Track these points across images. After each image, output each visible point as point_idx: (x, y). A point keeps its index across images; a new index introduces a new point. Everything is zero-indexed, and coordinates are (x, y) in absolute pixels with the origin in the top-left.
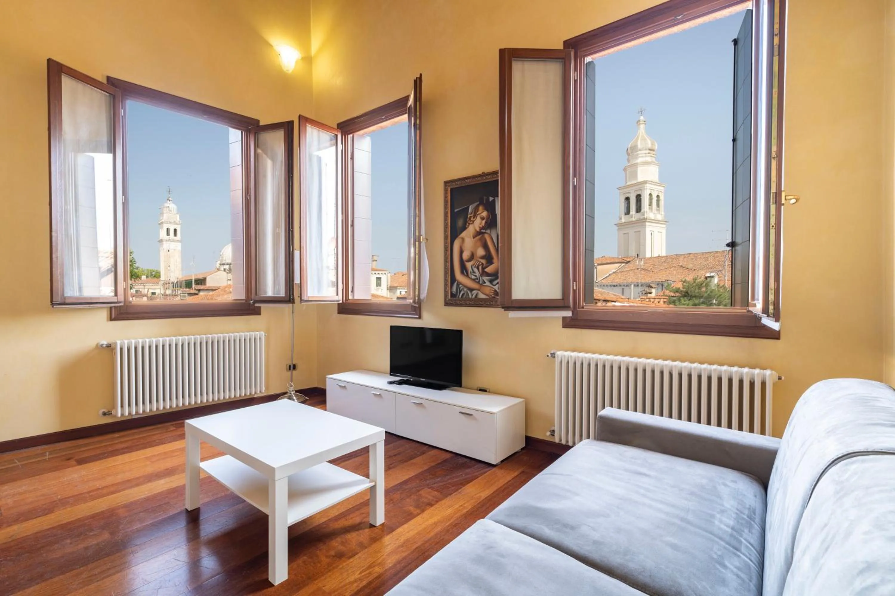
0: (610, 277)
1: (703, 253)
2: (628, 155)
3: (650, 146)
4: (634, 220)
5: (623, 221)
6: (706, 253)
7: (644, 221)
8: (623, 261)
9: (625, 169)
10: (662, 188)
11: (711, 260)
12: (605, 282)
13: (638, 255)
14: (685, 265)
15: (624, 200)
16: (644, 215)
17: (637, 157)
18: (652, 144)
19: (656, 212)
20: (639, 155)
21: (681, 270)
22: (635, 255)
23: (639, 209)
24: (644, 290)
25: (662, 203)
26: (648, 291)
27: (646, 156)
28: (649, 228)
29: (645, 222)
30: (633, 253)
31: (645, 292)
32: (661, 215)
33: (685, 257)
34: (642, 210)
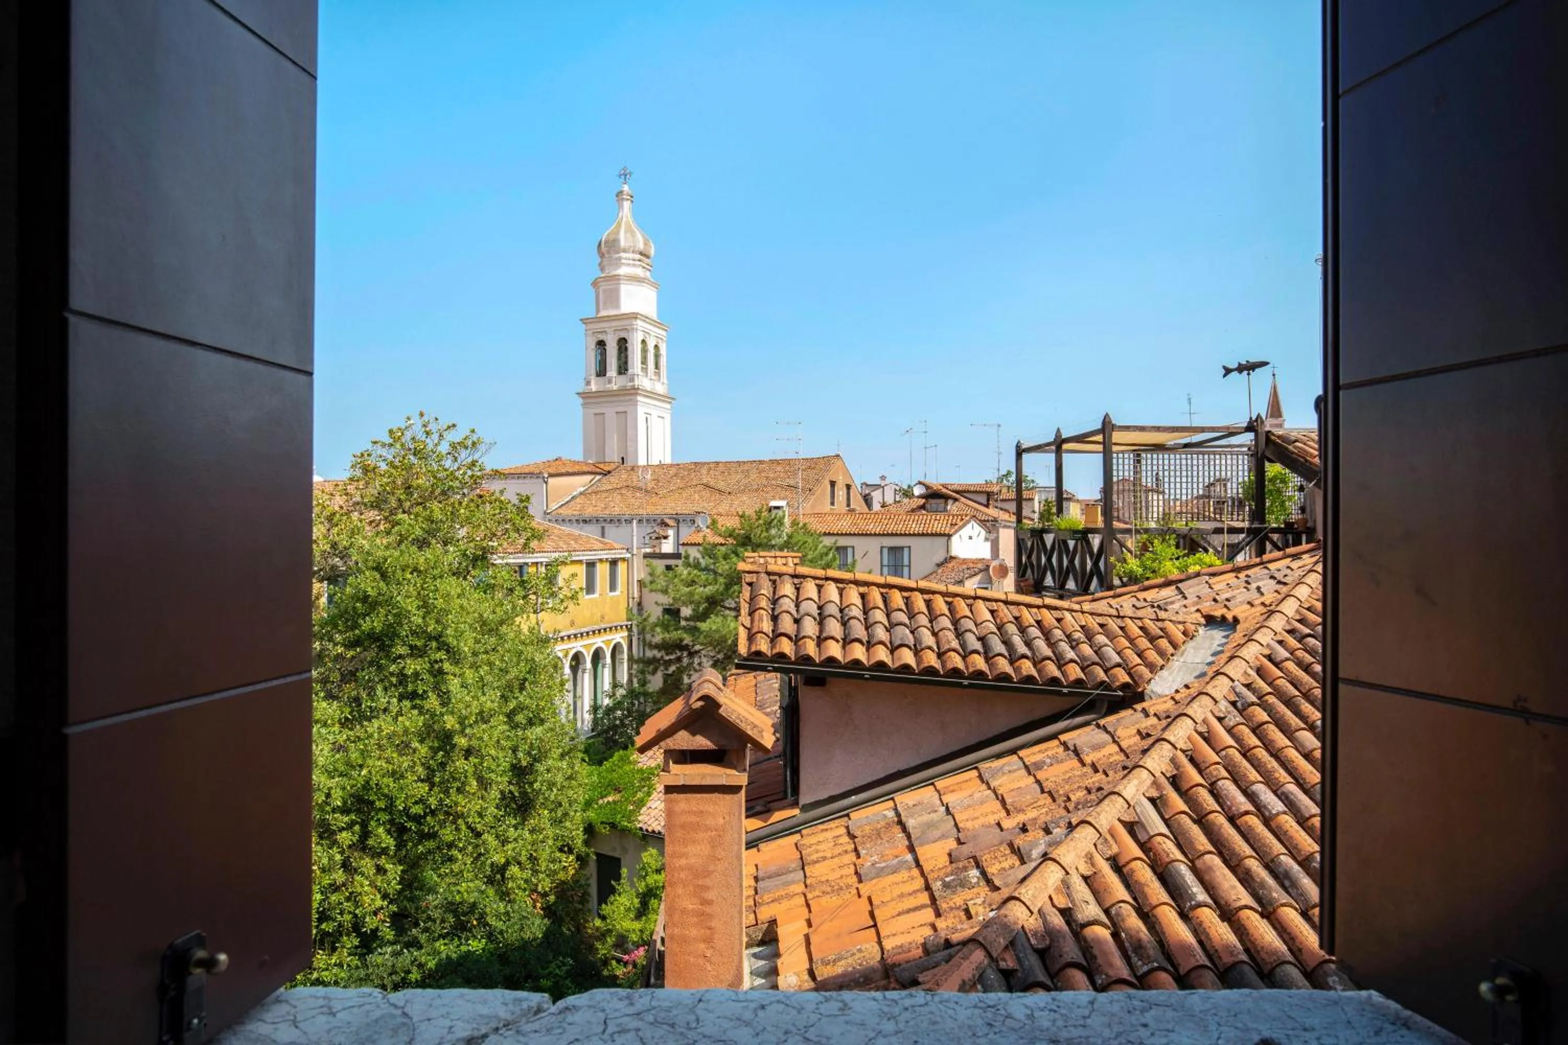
0: (573, 503)
1: (739, 463)
2: (602, 255)
3: (641, 246)
4: (615, 388)
5: (594, 387)
6: (744, 463)
7: (632, 392)
8: (598, 470)
9: (595, 284)
10: (664, 333)
11: (753, 476)
12: (564, 512)
13: (623, 459)
14: (712, 483)
15: (593, 347)
16: (632, 380)
17: (618, 263)
18: (645, 244)
19: (653, 377)
20: (623, 261)
21: (706, 494)
22: (616, 458)
23: (623, 368)
24: (655, 532)
25: (663, 361)
26: (662, 533)
27: (634, 265)
28: (643, 408)
29: (637, 394)
30: (613, 456)
31: (657, 535)
32: (663, 383)
33: (710, 469)
34: (630, 371)
